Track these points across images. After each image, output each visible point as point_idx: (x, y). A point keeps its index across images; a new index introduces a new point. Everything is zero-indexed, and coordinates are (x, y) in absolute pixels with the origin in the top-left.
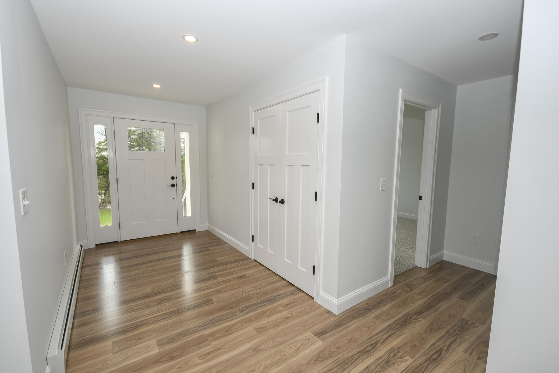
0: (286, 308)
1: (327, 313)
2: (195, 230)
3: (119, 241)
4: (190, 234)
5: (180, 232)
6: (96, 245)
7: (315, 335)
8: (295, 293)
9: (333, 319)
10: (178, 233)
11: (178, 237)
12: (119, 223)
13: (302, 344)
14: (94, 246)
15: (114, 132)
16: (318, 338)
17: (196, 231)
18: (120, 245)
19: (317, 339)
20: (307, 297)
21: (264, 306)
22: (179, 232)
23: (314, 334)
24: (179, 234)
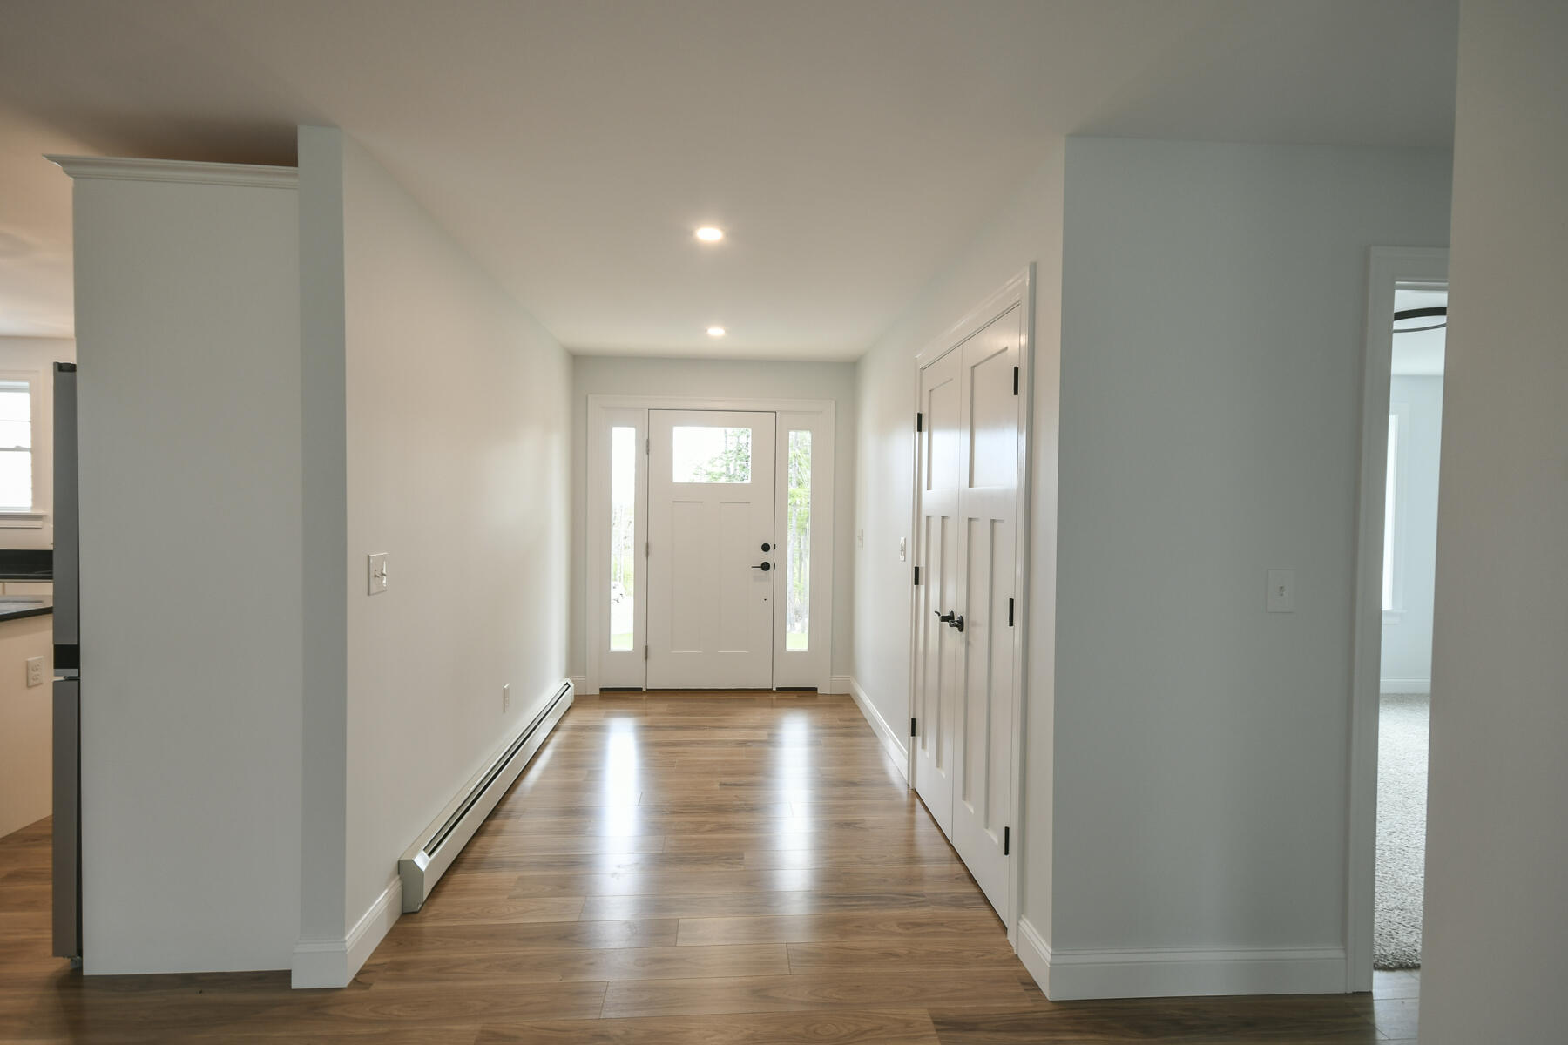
0: (907, 932)
1: (1023, 984)
2: (815, 689)
3: (644, 690)
4: (801, 695)
5: (778, 689)
6: (602, 690)
7: (935, 1023)
8: (966, 902)
9: (1026, 1004)
10: (771, 689)
11: (772, 699)
12: (647, 647)
13: (881, 1028)
14: (598, 692)
15: (648, 441)
16: (937, 1030)
17: (819, 692)
18: (644, 697)
19: (935, 1032)
20: (994, 924)
21: (850, 908)
22: (774, 689)
23: (932, 1018)
24: (774, 692)
